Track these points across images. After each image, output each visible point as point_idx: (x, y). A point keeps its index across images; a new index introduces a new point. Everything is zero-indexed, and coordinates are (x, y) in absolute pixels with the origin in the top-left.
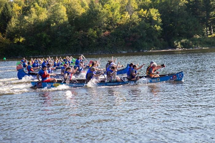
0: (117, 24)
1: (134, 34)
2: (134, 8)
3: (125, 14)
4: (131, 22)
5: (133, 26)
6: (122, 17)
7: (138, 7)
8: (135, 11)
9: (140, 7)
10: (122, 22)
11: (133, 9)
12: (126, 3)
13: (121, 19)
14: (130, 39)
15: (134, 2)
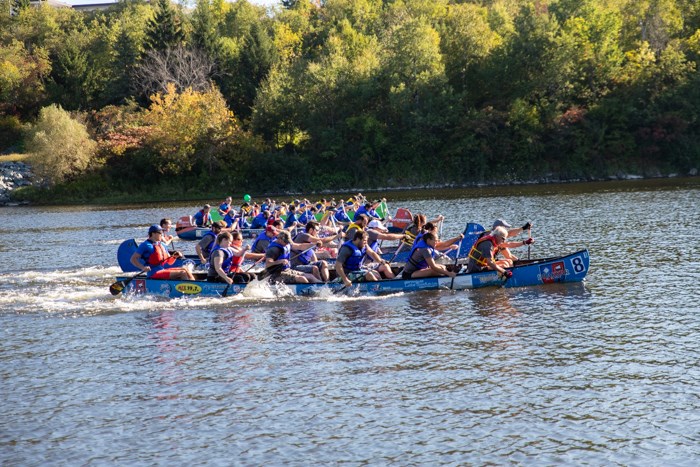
0: (610, 86)
1: (669, 116)
2: (672, 26)
3: (638, 47)
4: (657, 75)
5: (665, 88)
6: (628, 60)
7: (685, 24)
8: (674, 37)
9: (692, 25)
10: (626, 77)
11: (668, 30)
12: (642, 12)
13: (623, 65)
14: (656, 134)
15: (672, 8)
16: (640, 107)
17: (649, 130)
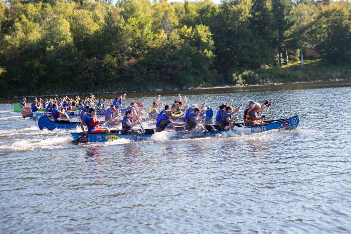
0: (148, 49)
1: (174, 63)
2: (174, 23)
3: (160, 32)
4: (169, 45)
5: (172, 50)
6: (156, 38)
7: (179, 22)
8: (175, 28)
9: (182, 23)
10: (155, 45)
11: (172, 25)
12: (161, 17)
13: (153, 40)
14: (168, 71)
15: (173, 15)
16: (161, 59)
17: (165, 69)
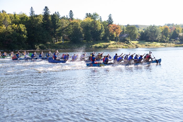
1: (9, 39)
2: (9, 22)
3: (3, 26)
4: (6, 31)
5: (8, 34)
7: (12, 22)
8: (10, 25)
9: (13, 23)
11: (8, 23)
12: (3, 19)
15: (9, 19)
16: (3, 37)
17: (5, 42)
